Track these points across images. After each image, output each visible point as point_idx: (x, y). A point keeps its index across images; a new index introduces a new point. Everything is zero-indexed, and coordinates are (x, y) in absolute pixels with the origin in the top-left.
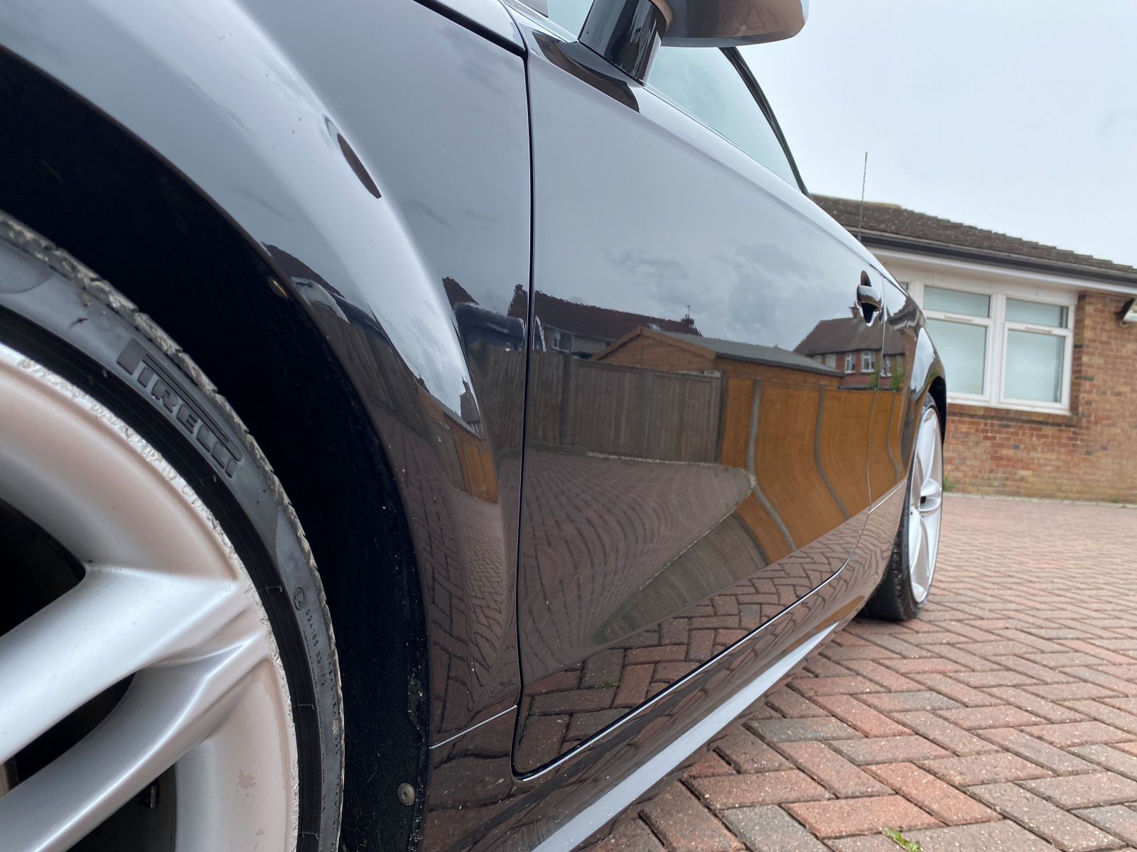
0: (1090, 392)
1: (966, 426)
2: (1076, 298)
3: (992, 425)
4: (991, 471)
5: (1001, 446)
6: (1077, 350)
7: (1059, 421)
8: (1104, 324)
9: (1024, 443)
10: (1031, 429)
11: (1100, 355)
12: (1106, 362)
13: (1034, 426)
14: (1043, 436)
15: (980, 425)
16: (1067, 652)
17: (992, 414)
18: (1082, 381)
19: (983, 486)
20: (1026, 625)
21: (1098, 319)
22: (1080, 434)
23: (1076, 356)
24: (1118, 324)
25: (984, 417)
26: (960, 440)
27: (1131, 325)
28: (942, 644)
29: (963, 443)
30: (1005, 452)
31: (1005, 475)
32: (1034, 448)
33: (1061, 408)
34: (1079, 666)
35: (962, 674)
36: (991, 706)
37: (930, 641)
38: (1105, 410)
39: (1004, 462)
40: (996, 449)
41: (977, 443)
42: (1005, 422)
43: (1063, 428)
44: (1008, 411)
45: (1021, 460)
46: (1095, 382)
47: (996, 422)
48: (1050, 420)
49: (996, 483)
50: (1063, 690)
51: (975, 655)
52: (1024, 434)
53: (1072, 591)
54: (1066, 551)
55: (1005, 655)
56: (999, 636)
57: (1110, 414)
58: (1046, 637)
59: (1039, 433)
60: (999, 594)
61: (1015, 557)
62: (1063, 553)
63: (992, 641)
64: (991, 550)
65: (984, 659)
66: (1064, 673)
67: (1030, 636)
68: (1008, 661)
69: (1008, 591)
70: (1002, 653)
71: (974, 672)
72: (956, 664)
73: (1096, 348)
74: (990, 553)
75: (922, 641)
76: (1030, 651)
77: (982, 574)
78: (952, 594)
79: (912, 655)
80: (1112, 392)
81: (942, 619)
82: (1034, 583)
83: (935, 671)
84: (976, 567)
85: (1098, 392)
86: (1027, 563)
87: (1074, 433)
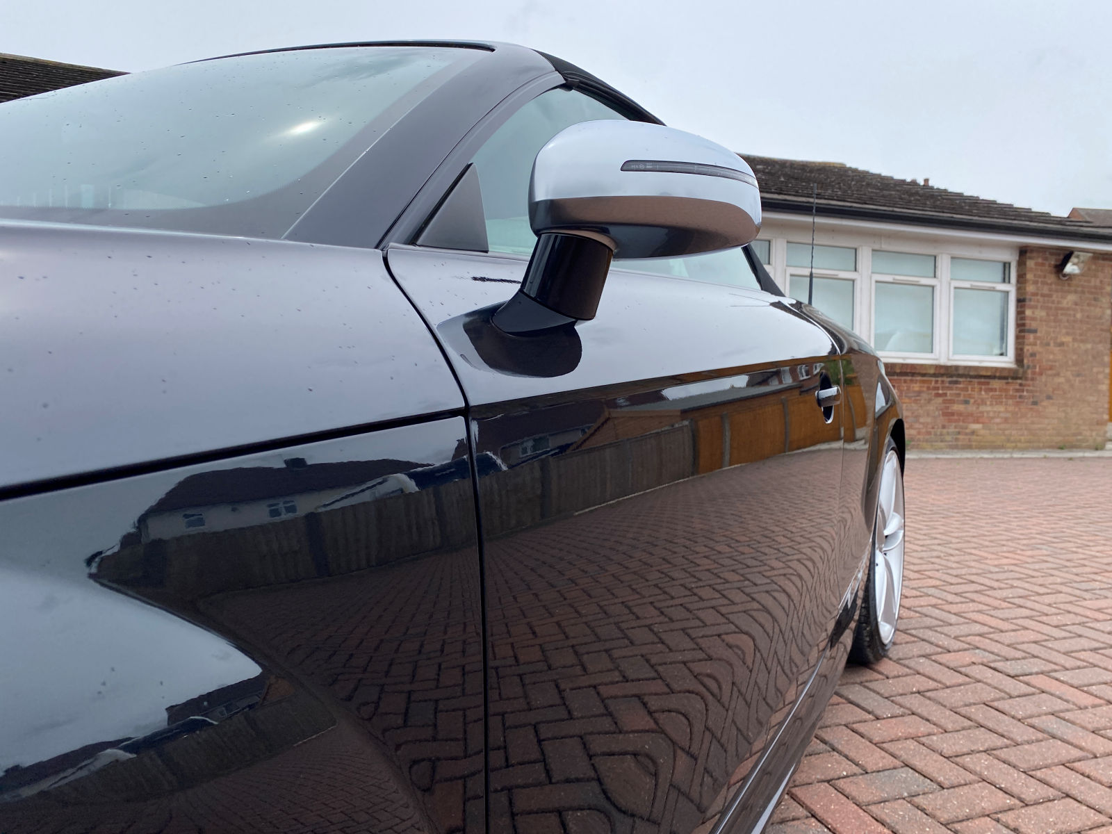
0: (1035, 344)
1: (918, 385)
2: (1018, 254)
3: (943, 382)
4: (944, 427)
5: (952, 402)
6: (1020, 304)
7: (1005, 374)
8: (1045, 277)
9: (974, 398)
10: (979, 383)
11: (1043, 308)
12: (1048, 315)
13: (983, 380)
14: (992, 390)
15: (931, 384)
16: (1033, 694)
17: (942, 371)
18: (1026, 334)
19: (937, 441)
20: (992, 657)
21: (1039, 273)
22: (1025, 386)
23: (1019, 309)
24: (1059, 277)
25: (934, 375)
26: (913, 398)
27: (1070, 277)
28: (912, 693)
29: (916, 401)
30: (957, 407)
31: (957, 430)
32: (983, 402)
33: (1008, 361)
34: (1046, 714)
35: (935, 738)
36: (966, 785)
37: (901, 691)
38: (1048, 361)
39: (956, 417)
40: (947, 405)
41: (929, 401)
42: (954, 379)
43: (1010, 381)
44: (957, 368)
45: (972, 415)
46: (1039, 334)
47: (947, 379)
48: (998, 374)
49: (948, 438)
50: (1034, 754)
51: (945, 706)
52: (973, 390)
53: (1033, 598)
54: (1022, 537)
55: (975, 704)
56: (966, 676)
57: (1054, 364)
58: (1012, 673)
59: (987, 387)
60: (963, 610)
61: (973, 551)
62: (1019, 539)
63: (960, 685)
64: (951, 543)
65: (956, 713)
66: (1033, 727)
67: (996, 673)
68: (979, 713)
69: (971, 604)
70: (972, 701)
71: (946, 734)
72: (927, 723)
73: (1038, 301)
74: (950, 548)
75: (892, 691)
76: (997, 696)
77: (944, 581)
78: (918, 615)
79: (884, 713)
80: (1054, 343)
81: (911, 655)
82: (995, 589)
83: (909, 736)
84: (938, 570)
85: (1041, 343)
86: (987, 558)
87: (1021, 385)
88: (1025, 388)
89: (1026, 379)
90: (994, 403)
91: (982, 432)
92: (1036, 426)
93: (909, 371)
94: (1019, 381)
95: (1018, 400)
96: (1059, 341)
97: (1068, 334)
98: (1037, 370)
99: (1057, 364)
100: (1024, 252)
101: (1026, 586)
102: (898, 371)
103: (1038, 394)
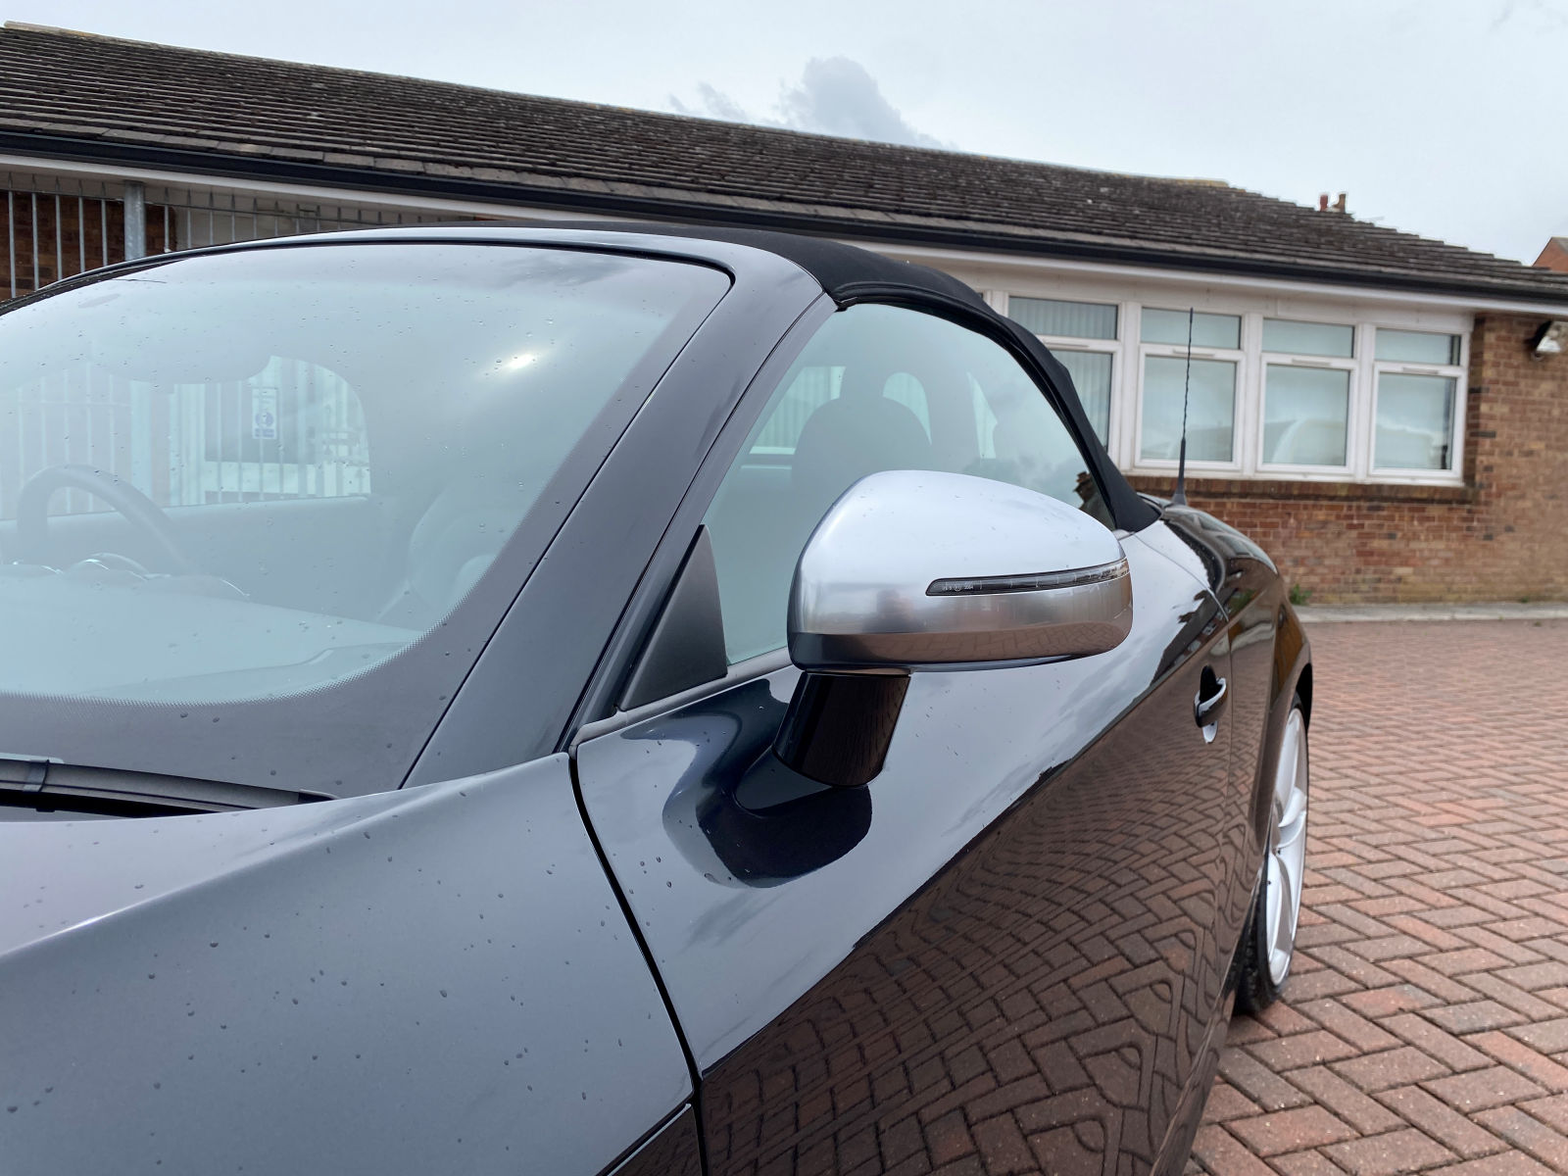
0: (1491, 453)
1: (1324, 511)
2: (1472, 323)
3: (1359, 508)
4: (1358, 571)
5: (1371, 536)
6: (1473, 395)
7: (1449, 496)
8: (1510, 357)
9: (1403, 530)
10: (1411, 510)
11: (1505, 401)
12: (1512, 410)
13: (1415, 505)
14: (1432, 519)
15: (1342, 510)
16: (1485, 1068)
17: (1359, 493)
18: (1480, 440)
19: (1348, 592)
20: (1429, 999)
21: (1502, 351)
22: (1475, 512)
23: (1472, 403)
24: (1530, 357)
25: (1347, 498)
26: (1316, 531)
27: (1547, 356)
28: (1316, 1064)
29: (1319, 536)
30: (1376, 544)
31: (1377, 576)
32: (1415, 537)
33: (1451, 478)
34: (1503, 1104)
35: (1347, 1147)
37: (1299, 1062)
38: (1509, 477)
39: (1376, 558)
40: (1365, 541)
41: (1339, 534)
42: (1375, 503)
43: (1454, 505)
44: (1379, 487)
45: (1398, 554)
46: (1498, 439)
47: (1364, 504)
48: (1437, 497)
49: (1364, 587)
51: (1361, 1088)
52: (1401, 518)
53: (1484, 888)
54: (1469, 773)
55: (1404, 1085)
56: (1392, 1033)
57: (1518, 481)
58: (1456, 1029)
59: (1422, 514)
60: (1386, 911)
61: (1400, 800)
62: (1465, 777)
63: (1383, 1050)
64: (1369, 785)
65: (1376, 1100)
66: (1485, 1127)
67: (1434, 1028)
68: (1409, 1102)
69: (1397, 899)
70: (1399, 1080)
71: (1364, 1141)
72: (1336, 1119)
73: (1499, 391)
74: (1367, 794)
75: (1287, 1060)
76: (1435, 1071)
77: (1359, 857)
78: (1322, 919)
79: (1275, 1101)
80: (1520, 452)
81: (1311, 996)
82: (1431, 871)
83: (1311, 1144)
84: (1349, 836)
85: (1501, 453)
86: (1418, 814)
87: (1469, 511)
88: (1476, 516)
89: (1478, 503)
90: (1431, 537)
91: (1412, 579)
92: (1489, 570)
93: (1311, 492)
94: (1467, 506)
95: (1465, 532)
96: (1526, 448)
97: (1539, 438)
98: (1494, 489)
99: (1523, 482)
100: (1480, 320)
101: (1475, 864)
102: (1296, 492)
103: (1493, 524)
